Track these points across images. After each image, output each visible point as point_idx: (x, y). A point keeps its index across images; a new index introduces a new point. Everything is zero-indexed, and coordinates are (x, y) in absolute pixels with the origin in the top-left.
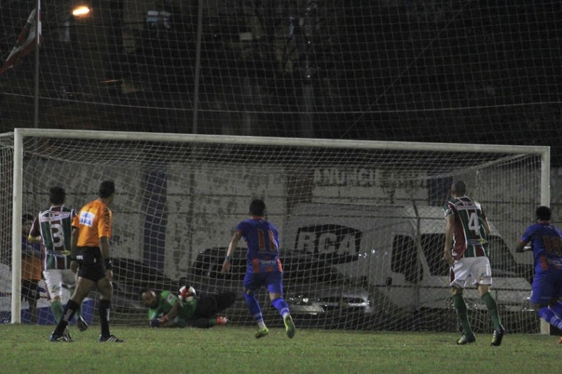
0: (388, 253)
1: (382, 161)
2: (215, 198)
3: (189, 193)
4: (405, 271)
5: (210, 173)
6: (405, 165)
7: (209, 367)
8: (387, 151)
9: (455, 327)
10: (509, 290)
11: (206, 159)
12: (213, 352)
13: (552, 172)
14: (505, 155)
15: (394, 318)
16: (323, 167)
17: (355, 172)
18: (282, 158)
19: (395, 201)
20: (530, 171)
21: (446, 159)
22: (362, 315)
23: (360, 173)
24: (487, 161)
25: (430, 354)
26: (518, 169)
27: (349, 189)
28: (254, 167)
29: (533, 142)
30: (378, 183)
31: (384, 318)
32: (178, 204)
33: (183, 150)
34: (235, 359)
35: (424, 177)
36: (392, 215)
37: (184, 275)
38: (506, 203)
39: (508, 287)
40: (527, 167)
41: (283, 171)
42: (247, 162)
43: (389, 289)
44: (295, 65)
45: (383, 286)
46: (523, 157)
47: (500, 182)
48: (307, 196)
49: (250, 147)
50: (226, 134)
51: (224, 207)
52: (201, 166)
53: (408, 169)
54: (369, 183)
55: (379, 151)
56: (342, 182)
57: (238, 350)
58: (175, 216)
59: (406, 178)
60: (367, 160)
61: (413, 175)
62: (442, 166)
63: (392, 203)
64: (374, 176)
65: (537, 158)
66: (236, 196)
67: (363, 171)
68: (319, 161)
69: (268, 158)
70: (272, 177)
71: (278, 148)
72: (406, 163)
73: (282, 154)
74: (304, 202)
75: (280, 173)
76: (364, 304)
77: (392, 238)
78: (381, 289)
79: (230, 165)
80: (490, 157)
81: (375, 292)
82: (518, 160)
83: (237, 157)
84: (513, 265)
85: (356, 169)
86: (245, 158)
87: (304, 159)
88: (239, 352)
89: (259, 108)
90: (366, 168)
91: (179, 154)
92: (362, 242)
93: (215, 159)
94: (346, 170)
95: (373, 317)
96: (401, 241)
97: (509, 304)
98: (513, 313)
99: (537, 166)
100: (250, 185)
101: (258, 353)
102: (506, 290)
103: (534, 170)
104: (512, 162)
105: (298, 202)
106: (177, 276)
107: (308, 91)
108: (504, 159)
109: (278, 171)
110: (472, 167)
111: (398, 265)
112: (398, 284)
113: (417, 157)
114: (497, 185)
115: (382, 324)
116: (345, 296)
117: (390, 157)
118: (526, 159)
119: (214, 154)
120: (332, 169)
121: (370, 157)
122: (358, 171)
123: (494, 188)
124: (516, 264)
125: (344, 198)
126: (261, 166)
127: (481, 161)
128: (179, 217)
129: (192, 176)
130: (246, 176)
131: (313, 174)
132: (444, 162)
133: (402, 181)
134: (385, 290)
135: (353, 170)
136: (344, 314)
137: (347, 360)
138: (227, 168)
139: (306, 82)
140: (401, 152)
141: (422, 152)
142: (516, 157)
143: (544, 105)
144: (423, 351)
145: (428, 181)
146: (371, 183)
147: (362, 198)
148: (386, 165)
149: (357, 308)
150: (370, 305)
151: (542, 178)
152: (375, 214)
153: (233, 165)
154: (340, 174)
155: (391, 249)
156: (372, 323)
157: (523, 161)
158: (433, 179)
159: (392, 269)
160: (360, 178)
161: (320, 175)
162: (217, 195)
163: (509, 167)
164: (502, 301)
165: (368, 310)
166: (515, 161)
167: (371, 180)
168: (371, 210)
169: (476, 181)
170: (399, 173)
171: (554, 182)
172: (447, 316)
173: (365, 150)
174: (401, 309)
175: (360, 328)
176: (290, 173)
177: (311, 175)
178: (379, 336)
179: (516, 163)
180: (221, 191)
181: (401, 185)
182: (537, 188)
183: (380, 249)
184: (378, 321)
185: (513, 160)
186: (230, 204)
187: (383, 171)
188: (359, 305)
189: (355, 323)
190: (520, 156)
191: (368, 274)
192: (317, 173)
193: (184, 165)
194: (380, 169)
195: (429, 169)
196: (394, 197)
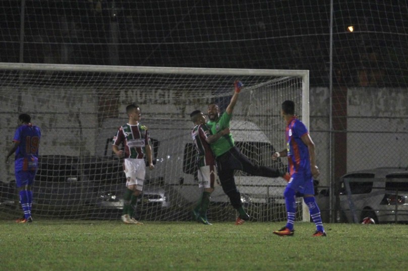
0: (180, 159)
1: (174, 83)
2: (39, 115)
3: (17, 111)
4: (194, 173)
5: (35, 95)
6: (194, 87)
7: (34, 253)
8: (178, 76)
9: (234, 217)
10: (278, 186)
11: (30, 83)
12: (37, 241)
13: (312, 91)
14: (274, 77)
15: (186, 211)
16: (127, 89)
17: (153, 93)
18: (93, 82)
19: (186, 115)
20: (293, 90)
21: (227, 81)
22: (159, 209)
23: (158, 94)
24: (259, 82)
25: (214, 239)
26: (284, 89)
27: (149, 106)
28: (71, 90)
29: (296, 67)
30: (172, 101)
31: (177, 211)
32: (9, 120)
33: (12, 76)
34: (55, 247)
35: (209, 96)
36: (183, 127)
37: (14, 178)
38: (275, 116)
39: (277, 184)
40: (291, 87)
41: (94, 92)
42: (65, 85)
43: (181, 187)
44: (104, 6)
45: (177, 185)
46: (287, 79)
47: (270, 99)
48: (114, 113)
49: (67, 73)
50: (47, 63)
51: (47, 123)
52: (27, 89)
53: (196, 90)
54: (164, 101)
55: (172, 75)
56: (142, 101)
57: (58, 239)
58: (6, 130)
59: (194, 97)
60: (163, 83)
61: (200, 94)
62: (223, 87)
63: (184, 117)
64: (169, 95)
65: (299, 79)
66: (56, 113)
67: (160, 91)
68: (123, 84)
69: (81, 82)
70: (85, 97)
71: (90, 74)
72: (195, 85)
73: (93, 79)
74: (112, 117)
75: (92, 94)
76: (161, 200)
77: (184, 146)
78: (175, 187)
79: (51, 88)
80: (261, 79)
81: (169, 190)
82: (284, 82)
83: (56, 81)
84: (280, 166)
85: (153, 91)
86: (63, 82)
87: (111, 82)
88: (59, 241)
89: (74, 41)
90: (162, 89)
91: (9, 79)
92: (159, 149)
93: (38, 84)
94: (145, 91)
95: (169, 210)
96: (190, 148)
97: (277, 198)
98: (281, 205)
99: (299, 86)
100: (68, 104)
101: (74, 241)
102: (275, 186)
103: (296, 89)
104: (278, 84)
105: (107, 118)
106: (8, 179)
107: (114, 27)
108: (272, 80)
109: (90, 92)
110: (247, 88)
111: (188, 167)
112: (188, 183)
113: (203, 80)
114: (267, 102)
115: (176, 216)
116: (146, 193)
117: (181, 80)
118: (290, 81)
119: (37, 79)
120: (135, 90)
121: (165, 80)
122: (156, 92)
123: (264, 104)
124: (283, 166)
125: (144, 114)
126: (76, 89)
127: (254, 83)
128: (9, 131)
129: (20, 97)
130: (64, 97)
131: (119, 94)
132: (225, 83)
133: (192, 100)
134: (178, 188)
135: (151, 92)
136: (144, 208)
137: (147, 246)
138: (48, 90)
139: (114, 20)
140: (190, 76)
141: (207, 76)
142: (282, 79)
143: (304, 36)
144: (209, 237)
145: (212, 99)
146: (166, 102)
147: (159, 114)
148: (178, 87)
149: (155, 203)
150: (166, 200)
151: (303, 96)
152: (170, 126)
153: (54, 88)
154: (141, 95)
155: (183, 155)
156: (168, 215)
157: (288, 82)
158: (216, 98)
159: (184, 171)
160: (158, 98)
161: (125, 95)
162: (40, 113)
163: (277, 88)
164: (272, 195)
165: (164, 204)
166: (281, 83)
167: (166, 99)
168: (167, 124)
169: (251, 98)
170: (188, 93)
171: (313, 98)
172: (228, 208)
173: (160, 75)
174: (191, 203)
175: (158, 219)
176: (100, 94)
178: (174, 226)
179: (282, 84)
180: (44, 109)
181: (190, 102)
182: (299, 104)
183: (174, 155)
184: (172, 213)
185: (280, 82)
186: (51, 120)
187: (176, 92)
188: (157, 200)
189: (154, 215)
190: (286, 78)
191: (165, 175)
192: (122, 93)
193: (13, 89)
194: (173, 90)
195: (213, 89)
196: (185, 112)
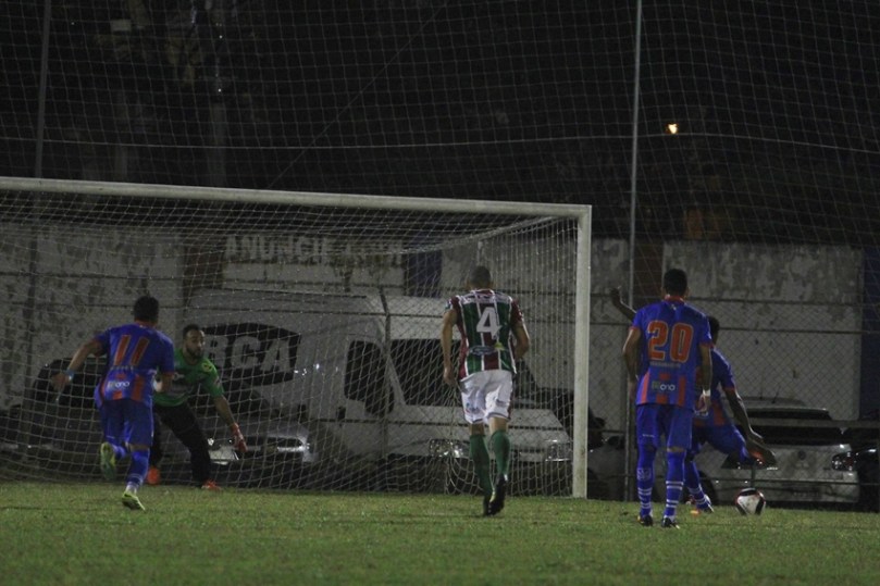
0: (340, 370)
1: (332, 225)
2: (69, 280)
3: (27, 271)
4: (366, 397)
5: (63, 240)
6: (369, 232)
7: (55, 545)
8: (340, 210)
9: (441, 485)
10: (527, 428)
11: (55, 218)
12: (61, 523)
13: (595, 245)
14: (523, 217)
15: (348, 471)
16: (240, 233)
17: (291, 242)
18: (176, 218)
19: (352, 287)
20: (561, 243)
21: (433, 223)
22: (297, 465)
23: (299, 244)
24: (495, 227)
25: (402, 527)
26: (543, 240)
27: (281, 269)
28: (132, 232)
29: (567, 198)
30: (326, 259)
31: (331, 470)
32: (10, 288)
33: (18, 204)
34: (96, 533)
35: (397, 250)
36: (346, 310)
37: (19, 400)
38: (524, 292)
39: (525, 424)
40: (555, 238)
41: (176, 238)
42: (122, 223)
43: (341, 425)
44: (198, 72)
45: (332, 421)
46: (550, 222)
47: (515, 261)
48: (215, 279)
49: (127, 199)
50: (88, 179)
51: (85, 295)
52: (47, 229)
53: (373, 238)
54: (312, 258)
55: (328, 209)
56: (270, 257)
57: (102, 520)
58: (6, 307)
59: (369, 251)
60: (310, 224)
61: (381, 247)
62: (426, 233)
63: (348, 290)
64: (320, 248)
65: (571, 222)
66: (103, 276)
67: (303, 240)
68: (233, 224)
69: (154, 218)
70: (159, 247)
71: (170, 202)
72: (371, 228)
73: (176, 212)
74: (211, 287)
75: (174, 242)
76: (301, 448)
77: (347, 348)
78: (328, 425)
79: (95, 227)
80: (499, 220)
81: (318, 430)
82: (543, 227)
83: (105, 216)
84: (533, 389)
85: (291, 237)
86: (117, 216)
87: (210, 220)
88: (103, 523)
89: (140, 139)
90: (307, 236)
91: (12, 209)
92: (299, 351)
93: (69, 219)
94: (276, 238)
95: (316, 468)
96: (360, 350)
97: (526, 451)
98: (532, 463)
99: (572, 236)
100: (125, 260)
101: (133, 524)
102: (521, 428)
103: (566, 241)
104: (532, 230)
105: (200, 288)
106: (7, 402)
107: (218, 110)
108: (521, 224)
109: (170, 238)
110: (471, 237)
111: (355, 387)
112: (354, 418)
113: (387, 220)
114: (509, 264)
115: (329, 480)
116: (272, 436)
117: (345, 219)
118: (555, 225)
119: (68, 210)
120: (255, 236)
121: (315, 217)
122: (295, 240)
123: (504, 269)
124: (538, 389)
125: (273, 282)
126: (143, 230)
127: (485, 227)
128: (12, 310)
129: (34, 245)
130: (119, 247)
131: (225, 243)
132: (429, 227)
133: (364, 258)
134: (334, 427)
135: (287, 239)
136: (269, 464)
137: (272, 536)
138: (88, 232)
139: (216, 100)
140: (363, 210)
141: (394, 212)
142: (540, 221)
143: (582, 140)
144: (392, 523)
145: (404, 256)
146: (315, 260)
147: (301, 283)
148: (339, 231)
149: (290, 455)
150: (311, 450)
151: (579, 255)
152: (321, 307)
153: (99, 227)
154: (266, 244)
155: (345, 362)
156: (313, 478)
157: (550, 227)
158: (411, 255)
159: (346, 394)
160: (299, 251)
161: (235, 246)
162: (73, 276)
163: (529, 237)
164: (516, 446)
165: (307, 458)
166: (537, 228)
167: (315, 254)
168: (316, 302)
169: (478, 257)
170: (359, 243)
171: (597, 262)
172: (429, 468)
173: (306, 208)
174: (359, 457)
175: (293, 486)
176: (188, 242)
177: (221, 246)
178: (324, 499)
179: (540, 231)
180: (80, 269)
181: (361, 262)
182: (571, 270)
183: (325, 363)
184: (322, 475)
185: (534, 226)
186: (93, 290)
187: (334, 241)
188: (294, 450)
189: (286, 478)
190: (546, 219)
191: (309, 401)
192: (231, 243)
193: (21, 228)
194: (330, 237)
195: (405, 237)
196: (351, 281)
